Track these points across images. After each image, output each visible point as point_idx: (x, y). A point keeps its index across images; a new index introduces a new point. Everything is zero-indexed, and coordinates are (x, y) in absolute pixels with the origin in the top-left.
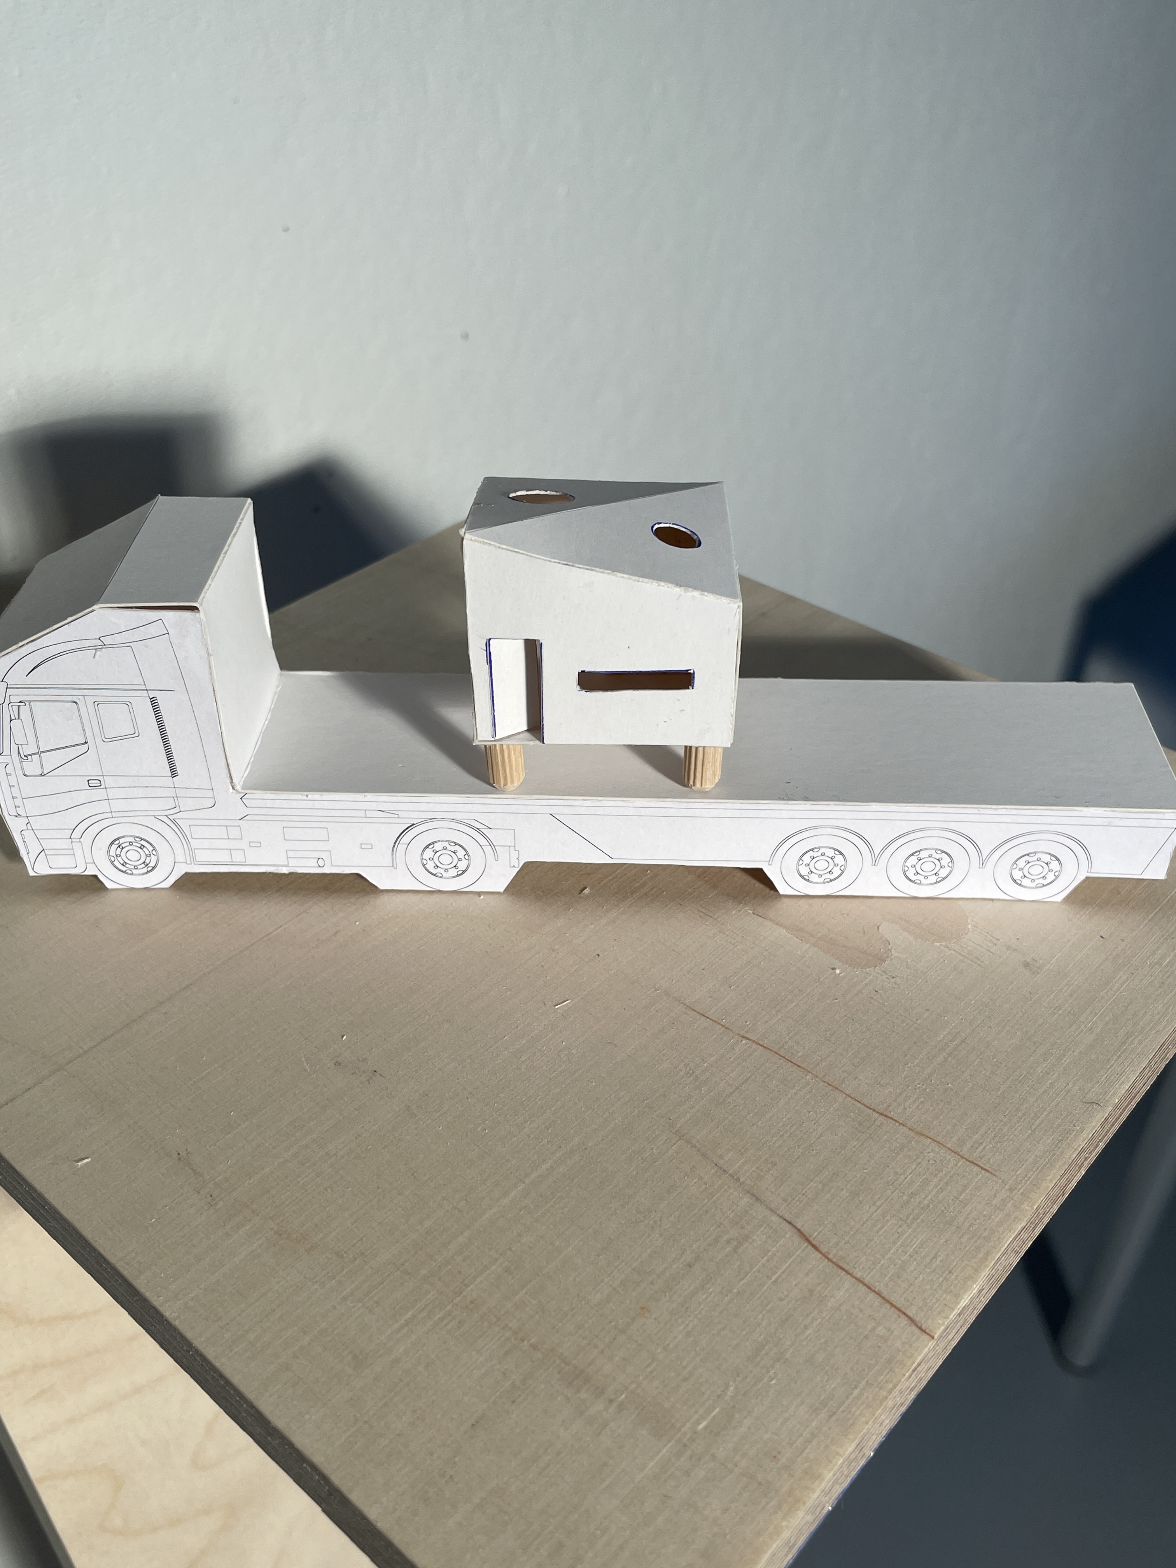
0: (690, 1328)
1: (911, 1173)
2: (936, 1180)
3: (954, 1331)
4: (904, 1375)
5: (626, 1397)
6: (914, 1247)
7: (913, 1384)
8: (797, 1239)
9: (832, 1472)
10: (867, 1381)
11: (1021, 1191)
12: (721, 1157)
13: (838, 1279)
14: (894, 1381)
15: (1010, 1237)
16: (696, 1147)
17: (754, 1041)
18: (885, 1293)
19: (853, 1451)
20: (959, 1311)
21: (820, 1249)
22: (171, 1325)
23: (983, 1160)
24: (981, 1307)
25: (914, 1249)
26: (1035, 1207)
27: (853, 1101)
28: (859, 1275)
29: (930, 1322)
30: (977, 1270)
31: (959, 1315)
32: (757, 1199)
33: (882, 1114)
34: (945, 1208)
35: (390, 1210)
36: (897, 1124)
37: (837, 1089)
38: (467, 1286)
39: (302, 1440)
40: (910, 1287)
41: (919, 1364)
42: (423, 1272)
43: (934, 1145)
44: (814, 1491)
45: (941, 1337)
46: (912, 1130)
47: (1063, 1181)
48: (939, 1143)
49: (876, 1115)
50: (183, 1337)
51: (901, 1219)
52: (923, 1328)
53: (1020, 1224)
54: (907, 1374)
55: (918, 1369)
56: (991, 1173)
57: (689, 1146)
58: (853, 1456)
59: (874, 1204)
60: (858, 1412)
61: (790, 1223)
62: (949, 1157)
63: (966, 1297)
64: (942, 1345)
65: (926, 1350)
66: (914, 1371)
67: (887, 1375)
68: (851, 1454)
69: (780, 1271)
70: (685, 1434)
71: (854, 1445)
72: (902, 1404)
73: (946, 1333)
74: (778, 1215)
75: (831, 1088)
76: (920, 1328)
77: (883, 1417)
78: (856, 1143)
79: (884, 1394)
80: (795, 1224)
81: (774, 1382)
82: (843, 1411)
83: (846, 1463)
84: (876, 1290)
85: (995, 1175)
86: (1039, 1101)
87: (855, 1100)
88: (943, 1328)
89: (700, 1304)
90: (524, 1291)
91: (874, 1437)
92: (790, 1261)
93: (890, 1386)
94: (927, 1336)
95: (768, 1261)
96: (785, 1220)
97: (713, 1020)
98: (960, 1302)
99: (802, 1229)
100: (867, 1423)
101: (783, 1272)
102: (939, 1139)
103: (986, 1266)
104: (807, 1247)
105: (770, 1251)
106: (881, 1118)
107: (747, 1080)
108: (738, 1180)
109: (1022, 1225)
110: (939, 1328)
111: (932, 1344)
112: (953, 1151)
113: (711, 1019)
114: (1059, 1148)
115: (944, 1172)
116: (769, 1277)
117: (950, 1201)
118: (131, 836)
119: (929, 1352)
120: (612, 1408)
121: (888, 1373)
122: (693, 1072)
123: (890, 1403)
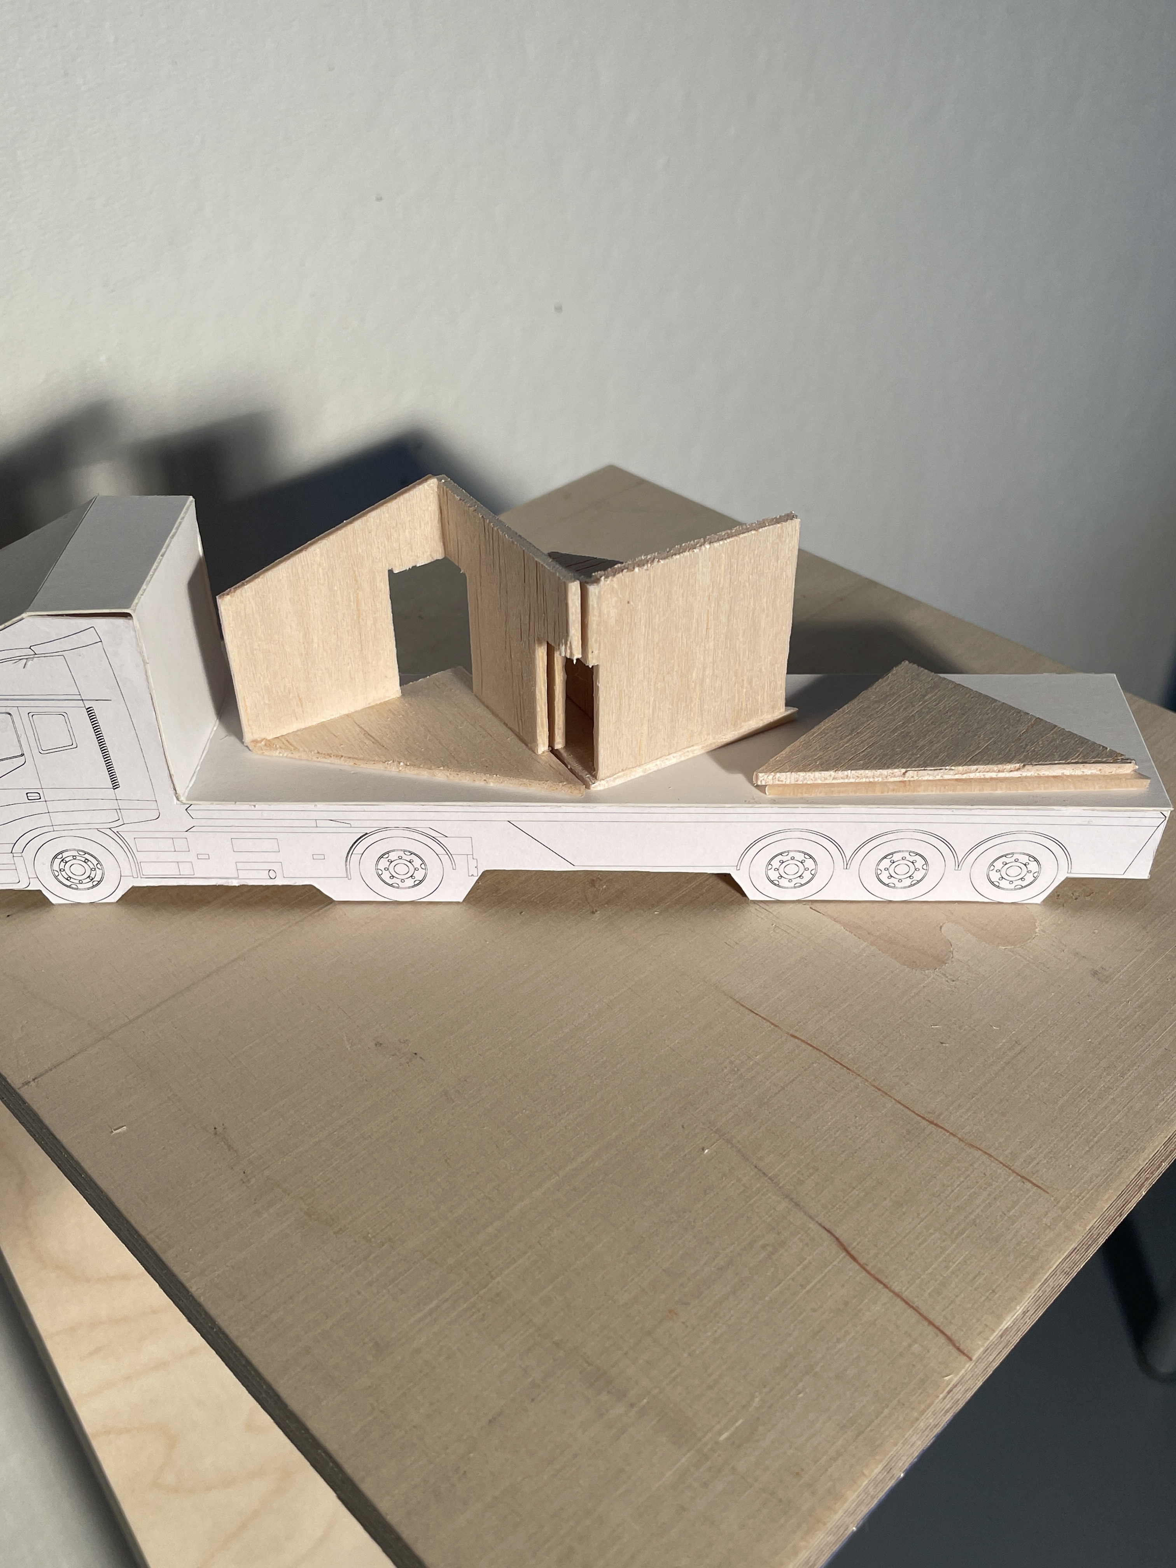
0: (717, 1335)
1: (958, 1186)
2: (985, 1194)
3: (994, 1353)
4: (938, 1397)
5: (648, 1402)
6: (956, 1263)
7: (948, 1406)
8: (835, 1248)
9: (856, 1493)
10: (899, 1401)
11: (1073, 1211)
12: (761, 1159)
13: (875, 1292)
14: (928, 1402)
15: (1060, 1258)
16: (736, 1147)
17: (803, 1041)
18: (923, 1310)
19: (880, 1472)
20: (1000, 1333)
21: (860, 1259)
22: (196, 1301)
23: (1034, 1177)
24: (1026, 1329)
25: (957, 1266)
26: (1088, 1228)
27: (902, 1107)
28: (897, 1290)
29: (969, 1341)
30: (1022, 1291)
31: (1001, 1336)
32: (797, 1205)
33: (931, 1123)
34: (992, 1224)
35: (420, 1196)
36: (948, 1134)
37: (886, 1094)
38: (493, 1278)
39: (318, 1426)
40: (950, 1304)
41: (955, 1386)
42: (451, 1261)
43: (985, 1157)
44: (836, 1512)
45: (980, 1358)
46: (962, 1141)
47: (1120, 1203)
48: (990, 1155)
49: (925, 1123)
50: (207, 1314)
51: (945, 1233)
52: (962, 1347)
53: (1072, 1244)
54: (941, 1396)
55: (954, 1390)
56: (1044, 1190)
57: (730, 1146)
58: (881, 1477)
59: (918, 1214)
60: (887, 1433)
61: (828, 1231)
62: (999, 1171)
63: (1009, 1318)
64: (982, 1366)
65: (963, 1371)
66: (949, 1392)
67: (919, 1395)
68: (878, 1475)
69: (816, 1280)
70: (706, 1444)
71: (880, 1467)
72: (937, 1425)
73: (987, 1353)
74: (817, 1222)
75: (880, 1093)
76: (958, 1349)
77: (914, 1438)
78: (903, 1151)
79: (916, 1414)
80: (834, 1233)
81: (801, 1395)
82: (871, 1430)
83: (872, 1484)
84: (914, 1306)
85: (1047, 1193)
86: (1099, 1117)
87: (905, 1106)
88: (982, 1349)
89: (730, 1310)
90: (550, 1287)
91: (904, 1458)
92: (826, 1271)
93: (923, 1407)
94: (965, 1358)
95: (803, 1269)
96: (824, 1228)
97: (762, 1017)
98: (1002, 1323)
99: (841, 1239)
100: (895, 1444)
101: (819, 1282)
102: (990, 1151)
103: (1032, 1287)
104: (844, 1257)
105: (805, 1259)
106: (931, 1128)
107: (793, 1080)
108: (777, 1184)
109: (1072, 1246)
110: (979, 1349)
111: (969, 1365)
112: (1004, 1165)
113: (761, 1016)
114: (1118, 1167)
115: (994, 1187)
116: (803, 1287)
117: (998, 1218)
118: (75, 850)
119: (966, 1373)
120: (633, 1412)
121: (921, 1393)
122: (738, 1070)
123: (922, 1425)
